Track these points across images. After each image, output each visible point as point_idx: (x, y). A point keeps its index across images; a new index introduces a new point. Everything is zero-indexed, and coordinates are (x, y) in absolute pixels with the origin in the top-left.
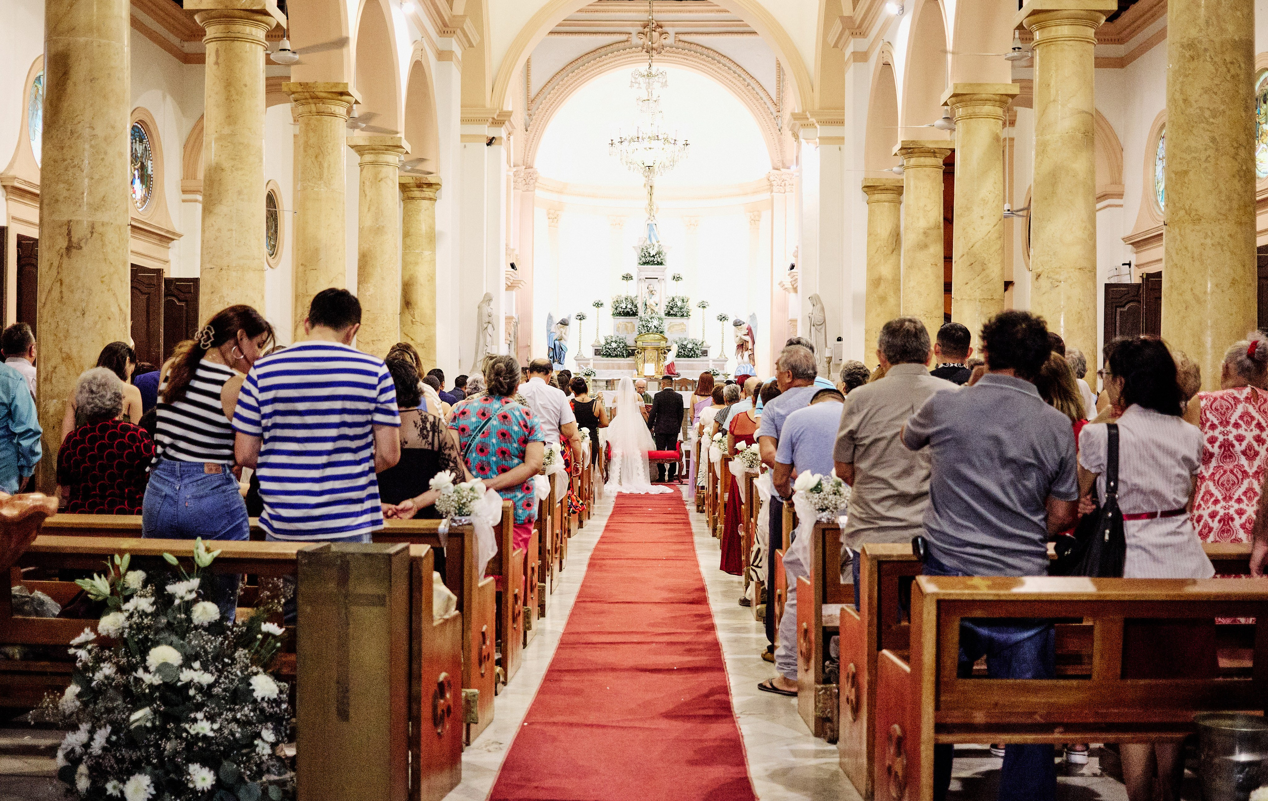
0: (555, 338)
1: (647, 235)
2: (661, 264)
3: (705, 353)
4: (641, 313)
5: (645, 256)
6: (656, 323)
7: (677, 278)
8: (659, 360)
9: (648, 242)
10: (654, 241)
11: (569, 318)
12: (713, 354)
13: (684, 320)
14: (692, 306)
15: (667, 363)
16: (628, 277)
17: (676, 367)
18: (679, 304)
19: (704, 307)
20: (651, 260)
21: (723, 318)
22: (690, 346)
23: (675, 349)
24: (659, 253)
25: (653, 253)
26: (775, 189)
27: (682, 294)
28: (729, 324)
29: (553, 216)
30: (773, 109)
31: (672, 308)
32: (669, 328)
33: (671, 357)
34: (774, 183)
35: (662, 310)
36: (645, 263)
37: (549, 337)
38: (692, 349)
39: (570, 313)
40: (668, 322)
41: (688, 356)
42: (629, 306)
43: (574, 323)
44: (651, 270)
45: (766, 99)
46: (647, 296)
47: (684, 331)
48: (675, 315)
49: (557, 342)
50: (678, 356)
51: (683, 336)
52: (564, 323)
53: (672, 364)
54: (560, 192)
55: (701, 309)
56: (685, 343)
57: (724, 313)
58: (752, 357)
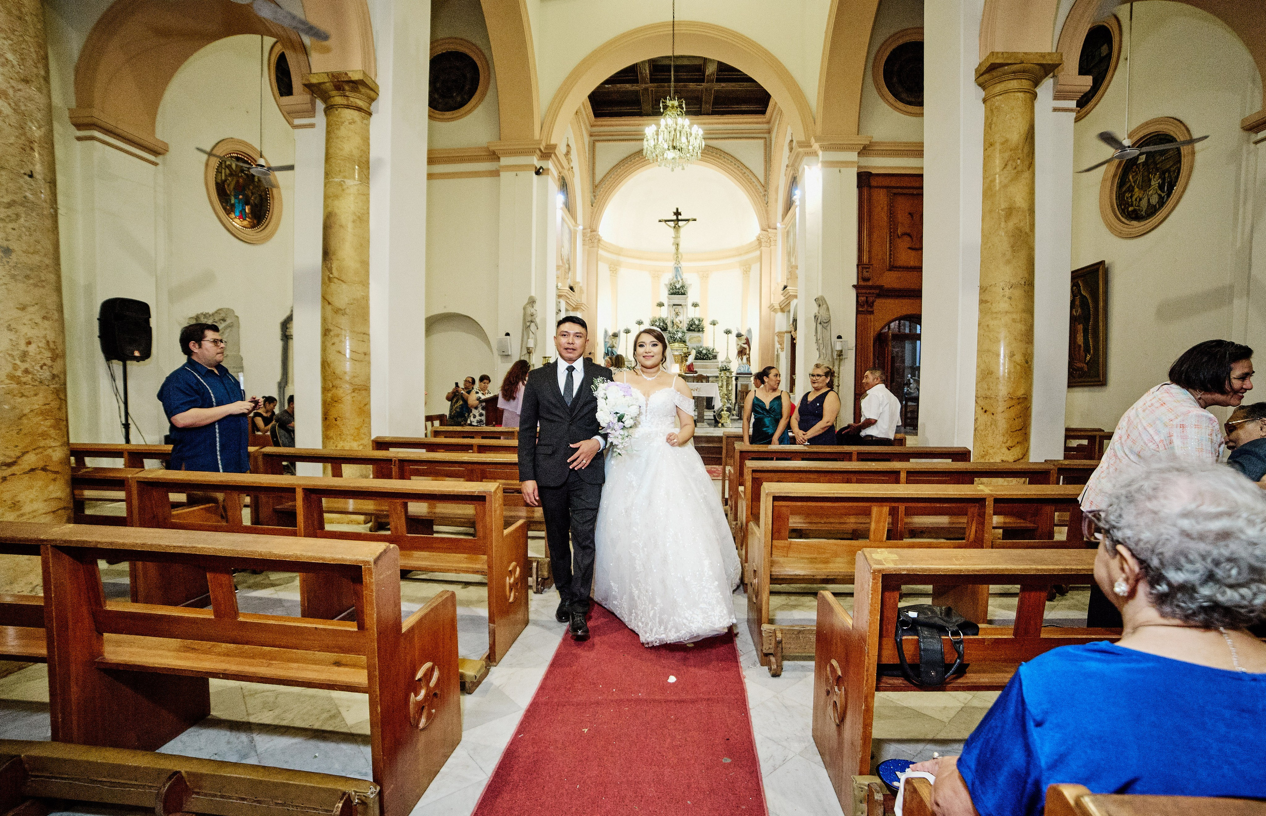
0: (608, 345)
1: (674, 275)
2: (684, 294)
3: (715, 357)
4: (670, 329)
5: (673, 289)
6: (680, 335)
7: (695, 305)
8: (682, 362)
9: (675, 279)
10: (679, 279)
11: (619, 332)
12: (721, 358)
13: (700, 334)
14: (706, 324)
15: (688, 363)
16: (661, 305)
17: (694, 367)
18: (697, 322)
19: (714, 324)
20: (678, 291)
21: (728, 332)
22: (704, 352)
23: (694, 353)
24: (683, 287)
25: (678, 286)
26: (763, 244)
27: (698, 315)
28: (733, 337)
29: (614, 268)
30: (761, 189)
31: (691, 326)
32: (689, 340)
33: (691, 359)
34: (763, 240)
35: (684, 327)
36: (672, 294)
37: (605, 345)
38: (706, 354)
39: (620, 328)
40: (689, 335)
41: (703, 359)
42: (661, 324)
43: (623, 335)
44: (677, 299)
45: (756, 183)
46: (674, 316)
47: (700, 341)
48: (694, 330)
49: (610, 349)
50: (696, 359)
51: (699, 345)
52: (615, 335)
53: (692, 364)
54: (619, 254)
55: (712, 326)
56: (701, 349)
57: (729, 328)
58: (748, 360)
